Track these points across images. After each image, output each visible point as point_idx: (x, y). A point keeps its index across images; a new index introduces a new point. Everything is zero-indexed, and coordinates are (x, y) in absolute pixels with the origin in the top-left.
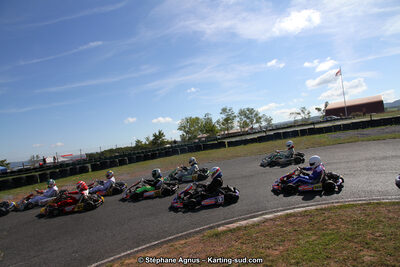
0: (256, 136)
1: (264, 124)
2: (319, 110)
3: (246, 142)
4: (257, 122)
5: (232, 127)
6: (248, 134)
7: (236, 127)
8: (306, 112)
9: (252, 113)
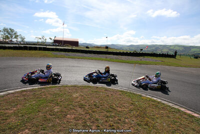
0: (12, 46)
1: (19, 40)
2: (51, 39)
3: (5, 48)
4: (15, 37)
6: (7, 43)
8: (44, 39)
9: (12, 32)
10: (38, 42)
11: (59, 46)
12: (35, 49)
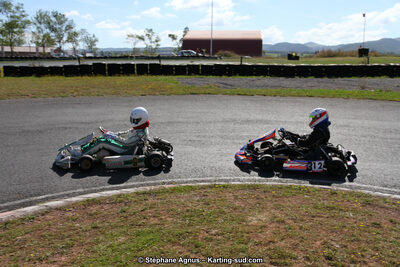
0: (60, 64)
1: (82, 46)
2: (173, 37)
3: (40, 72)
5: (20, 43)
6: (49, 58)
7: (28, 42)
8: (154, 38)
9: (61, 23)
10: (135, 50)
11: (197, 57)
12: (128, 70)
